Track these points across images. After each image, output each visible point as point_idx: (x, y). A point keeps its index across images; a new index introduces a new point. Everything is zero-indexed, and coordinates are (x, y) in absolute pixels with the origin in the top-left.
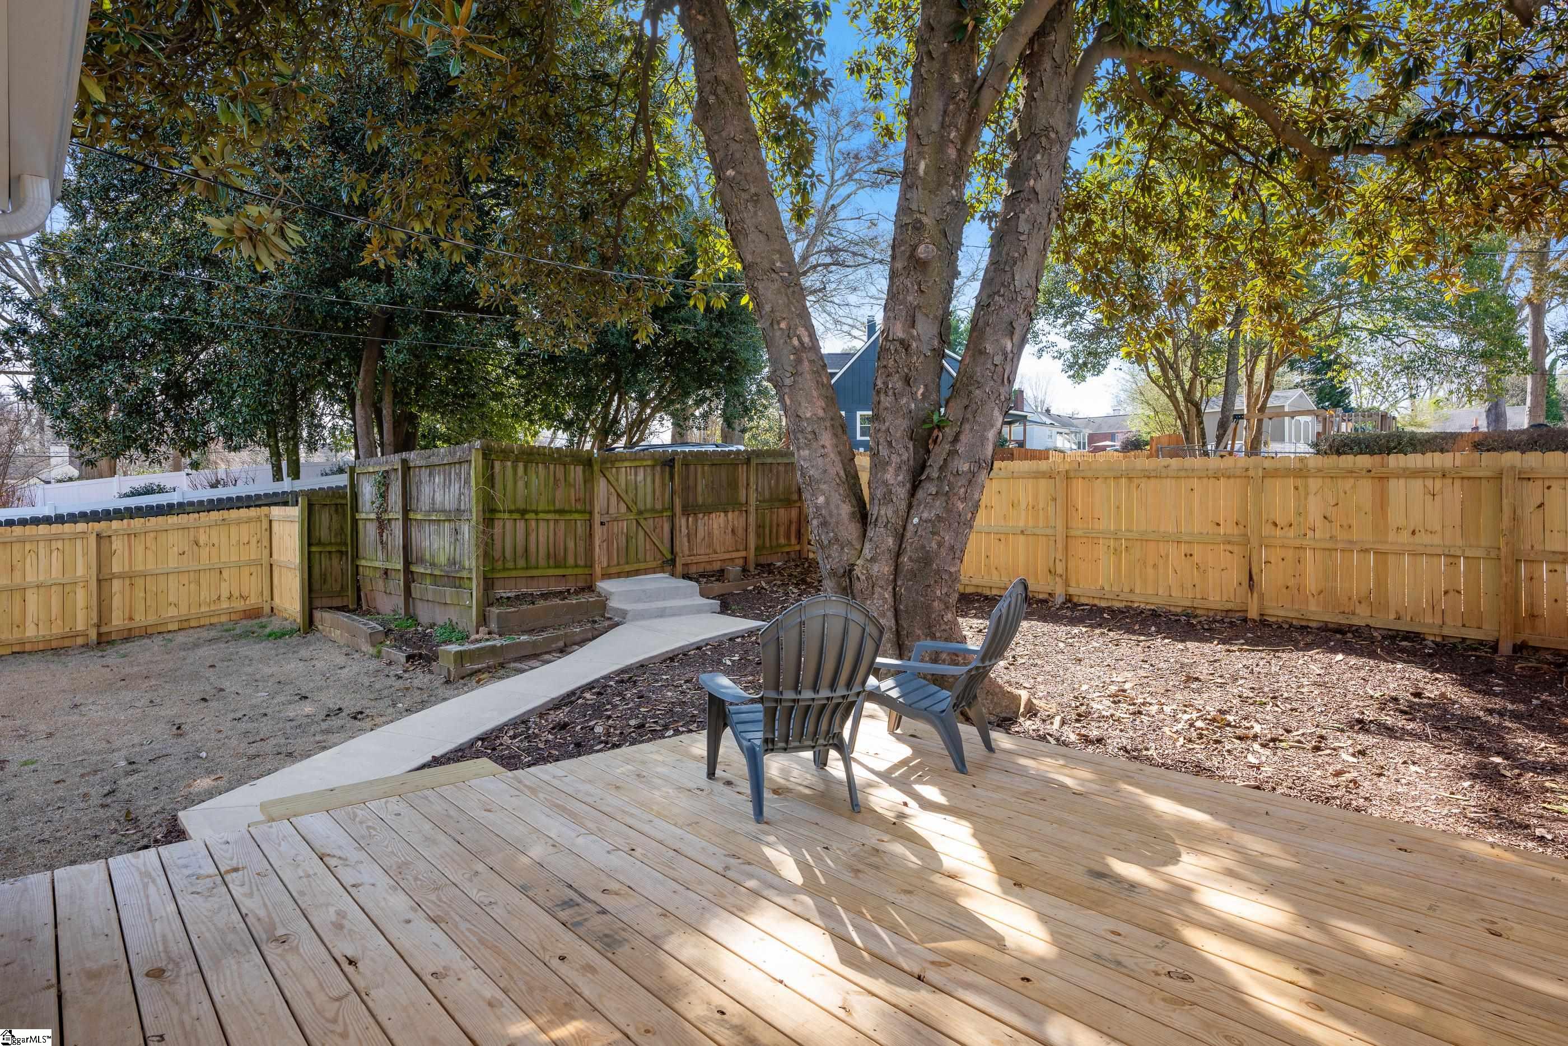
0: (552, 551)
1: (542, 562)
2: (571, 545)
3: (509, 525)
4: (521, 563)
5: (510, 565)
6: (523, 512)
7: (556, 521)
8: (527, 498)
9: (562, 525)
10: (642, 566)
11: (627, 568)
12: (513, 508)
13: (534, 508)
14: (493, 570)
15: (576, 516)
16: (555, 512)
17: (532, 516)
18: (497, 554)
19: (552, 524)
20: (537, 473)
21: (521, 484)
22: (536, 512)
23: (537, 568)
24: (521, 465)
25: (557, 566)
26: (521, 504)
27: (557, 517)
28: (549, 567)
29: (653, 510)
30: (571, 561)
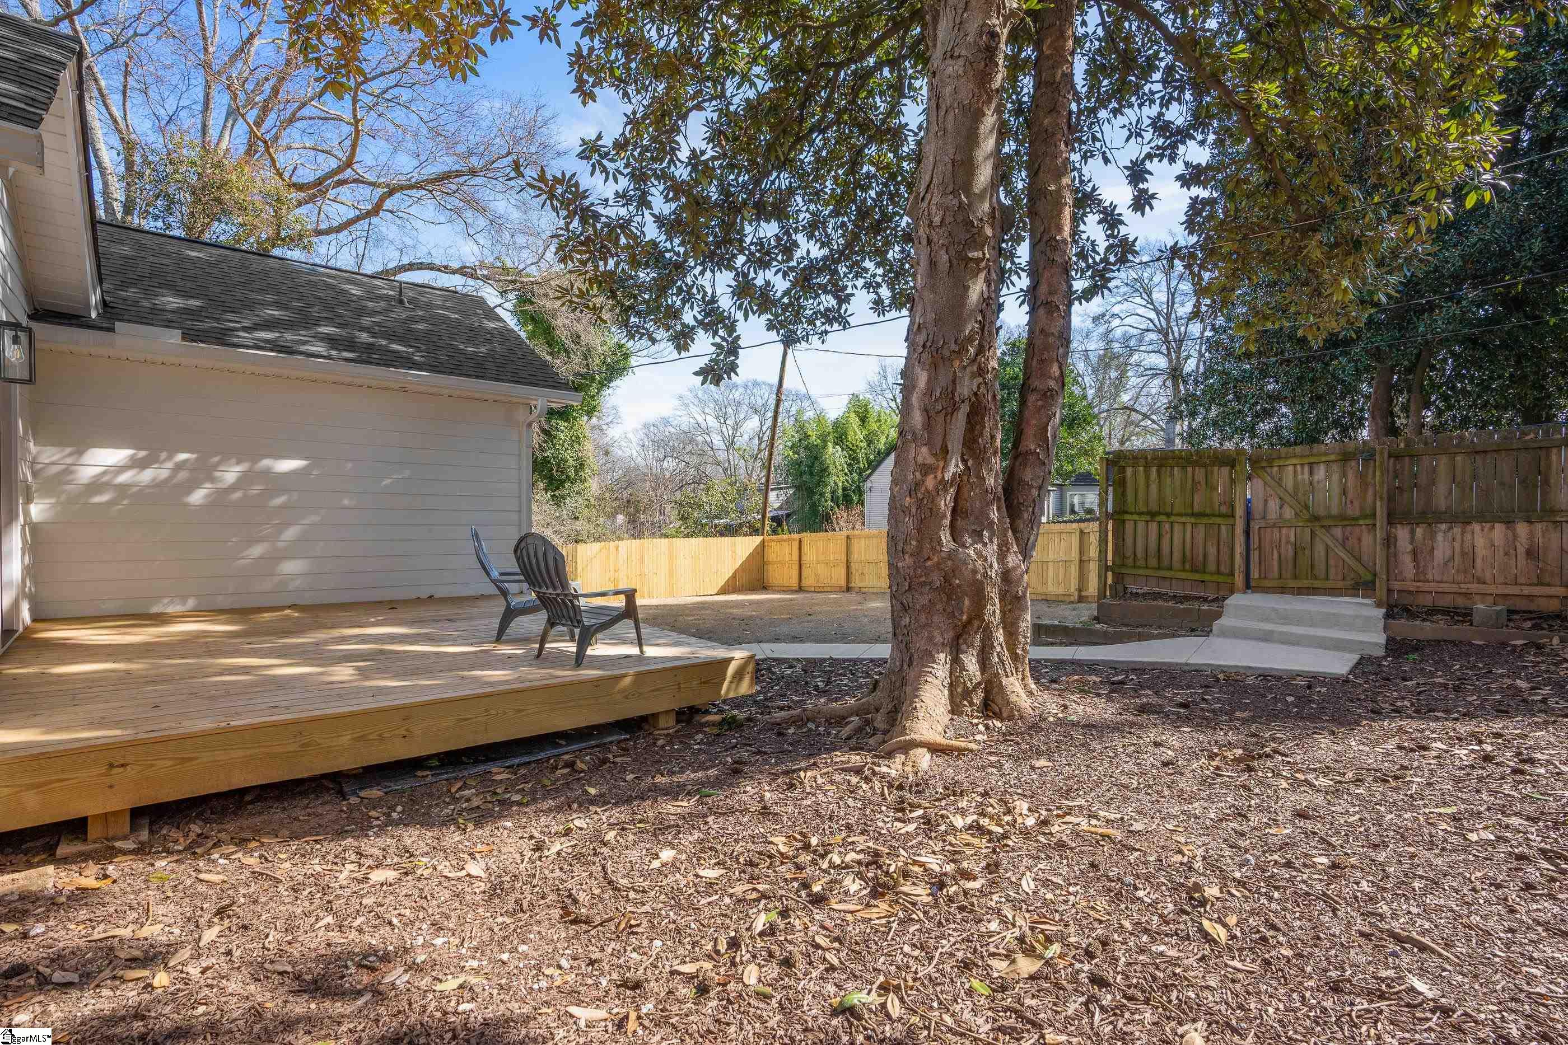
0: (1188, 553)
1: (1176, 564)
2: (1212, 551)
3: (1141, 526)
4: (1153, 562)
5: (1141, 563)
6: (1153, 515)
7: (1194, 525)
8: (1161, 499)
9: (1202, 529)
10: (1317, 584)
11: (1292, 584)
12: (1145, 510)
13: (1168, 510)
14: (1123, 565)
15: (1218, 520)
16: (1193, 515)
17: (1162, 518)
18: (1129, 553)
19: (1189, 527)
20: (1172, 475)
21: (1154, 488)
22: (1168, 515)
23: (1170, 569)
24: (1154, 469)
25: (1194, 570)
26: (1154, 507)
27: (1193, 520)
28: (1184, 570)
29: (1342, 517)
30: (1212, 567)
